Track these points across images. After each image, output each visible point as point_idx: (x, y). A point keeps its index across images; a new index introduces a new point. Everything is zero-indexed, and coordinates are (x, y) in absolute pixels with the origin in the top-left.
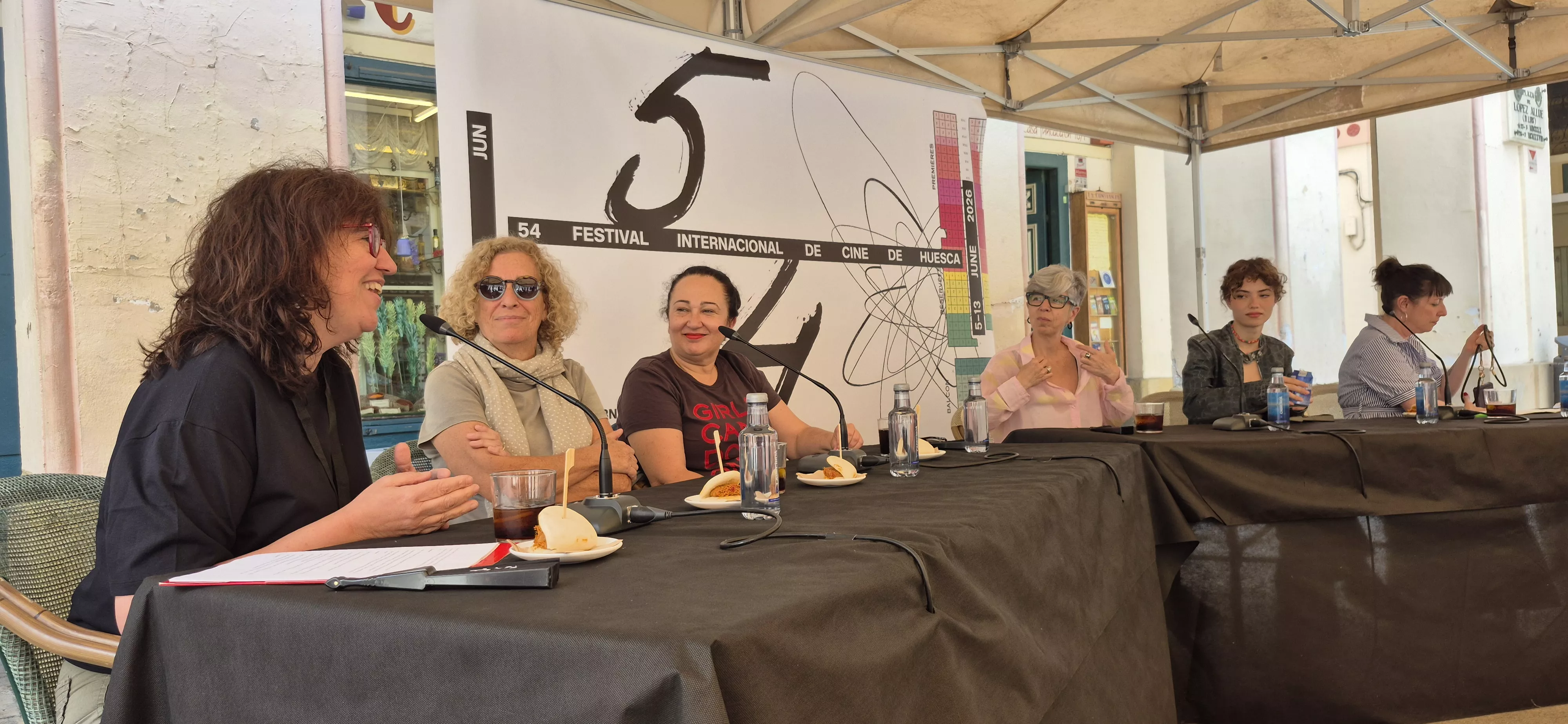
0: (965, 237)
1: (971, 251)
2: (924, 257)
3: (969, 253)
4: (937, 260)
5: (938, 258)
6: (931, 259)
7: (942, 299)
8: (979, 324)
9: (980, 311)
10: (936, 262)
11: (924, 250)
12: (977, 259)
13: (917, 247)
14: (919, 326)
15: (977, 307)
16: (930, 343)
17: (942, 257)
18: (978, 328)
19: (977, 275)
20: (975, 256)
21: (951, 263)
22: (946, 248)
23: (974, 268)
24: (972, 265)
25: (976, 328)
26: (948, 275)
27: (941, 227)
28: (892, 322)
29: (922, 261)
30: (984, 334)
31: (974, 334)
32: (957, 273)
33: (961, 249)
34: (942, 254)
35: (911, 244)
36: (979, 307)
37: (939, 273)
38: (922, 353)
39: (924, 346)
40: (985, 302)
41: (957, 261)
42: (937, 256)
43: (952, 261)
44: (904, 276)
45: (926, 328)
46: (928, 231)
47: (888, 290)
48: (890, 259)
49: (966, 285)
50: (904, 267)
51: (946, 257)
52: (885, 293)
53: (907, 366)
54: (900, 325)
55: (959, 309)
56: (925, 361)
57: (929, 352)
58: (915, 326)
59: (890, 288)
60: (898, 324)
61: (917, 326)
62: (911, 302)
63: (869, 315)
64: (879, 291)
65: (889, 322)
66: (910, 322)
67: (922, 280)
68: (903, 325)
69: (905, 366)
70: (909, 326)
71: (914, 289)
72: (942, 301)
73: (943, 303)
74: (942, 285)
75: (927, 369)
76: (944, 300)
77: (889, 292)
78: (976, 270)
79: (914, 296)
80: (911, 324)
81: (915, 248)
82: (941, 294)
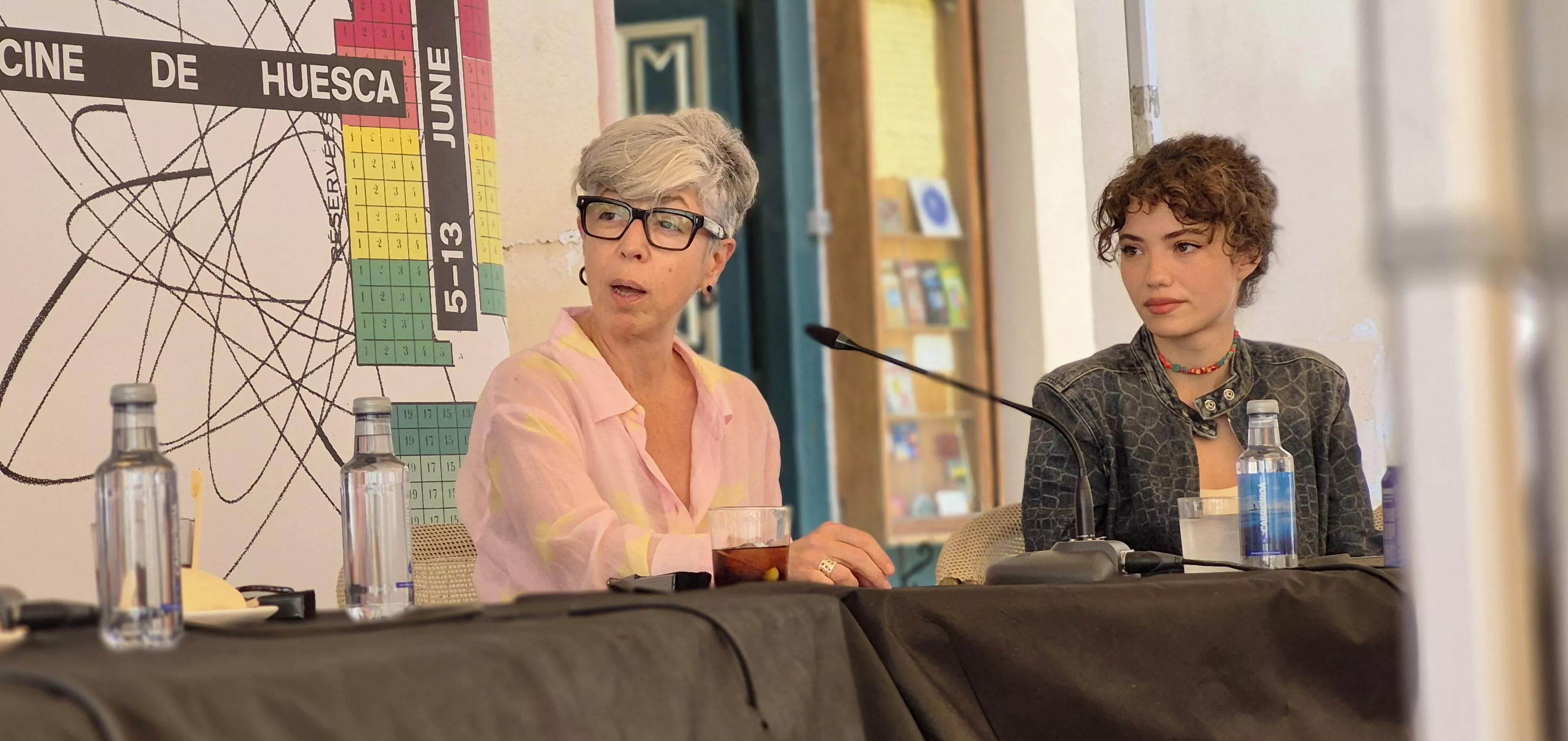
0: (415, 21)
1: (434, 66)
2: (273, 78)
3: (427, 71)
4: (321, 89)
5: (325, 82)
6: (298, 86)
7: (338, 213)
8: (459, 294)
9: (459, 255)
10: (316, 95)
11: (274, 58)
12: (454, 88)
13: (250, 46)
14: (258, 295)
15: (453, 240)
16: (295, 351)
17: (336, 81)
18: (455, 309)
19: (453, 140)
20: (449, 81)
21: (366, 99)
22: (349, 52)
23: (444, 117)
24: (437, 108)
25: (449, 308)
26: (359, 136)
28: (159, 283)
29: (266, 91)
30: (472, 326)
31: (439, 329)
32: (386, 133)
33: (398, 56)
34: (338, 70)
36: (459, 241)
37: (328, 128)
38: (268, 382)
39: (274, 361)
40: (478, 223)
41: (388, 94)
42: (320, 75)
43: (372, 94)
44: (202, 138)
45: (283, 302)
47: (148, 181)
48: (157, 83)
49: (416, 171)
50: (205, 110)
51: (350, 81)
52: (136, 190)
53: (213, 424)
54: (189, 291)
55: (392, 245)
56: (279, 408)
57: (292, 380)
58: (243, 298)
59: (154, 172)
60: (183, 290)
61: (251, 296)
62: (227, 220)
63: (83, 259)
64: (118, 183)
65: (152, 283)
66: (224, 283)
67: (266, 150)
68: (199, 292)
69: (208, 422)
70: (222, 296)
71: (240, 178)
72: (337, 217)
73: (339, 226)
74: (335, 170)
75: (282, 435)
76: (344, 216)
77: (150, 187)
78: (449, 126)
79: (240, 203)
80: (227, 291)
81: (243, 49)
82: (333, 196)
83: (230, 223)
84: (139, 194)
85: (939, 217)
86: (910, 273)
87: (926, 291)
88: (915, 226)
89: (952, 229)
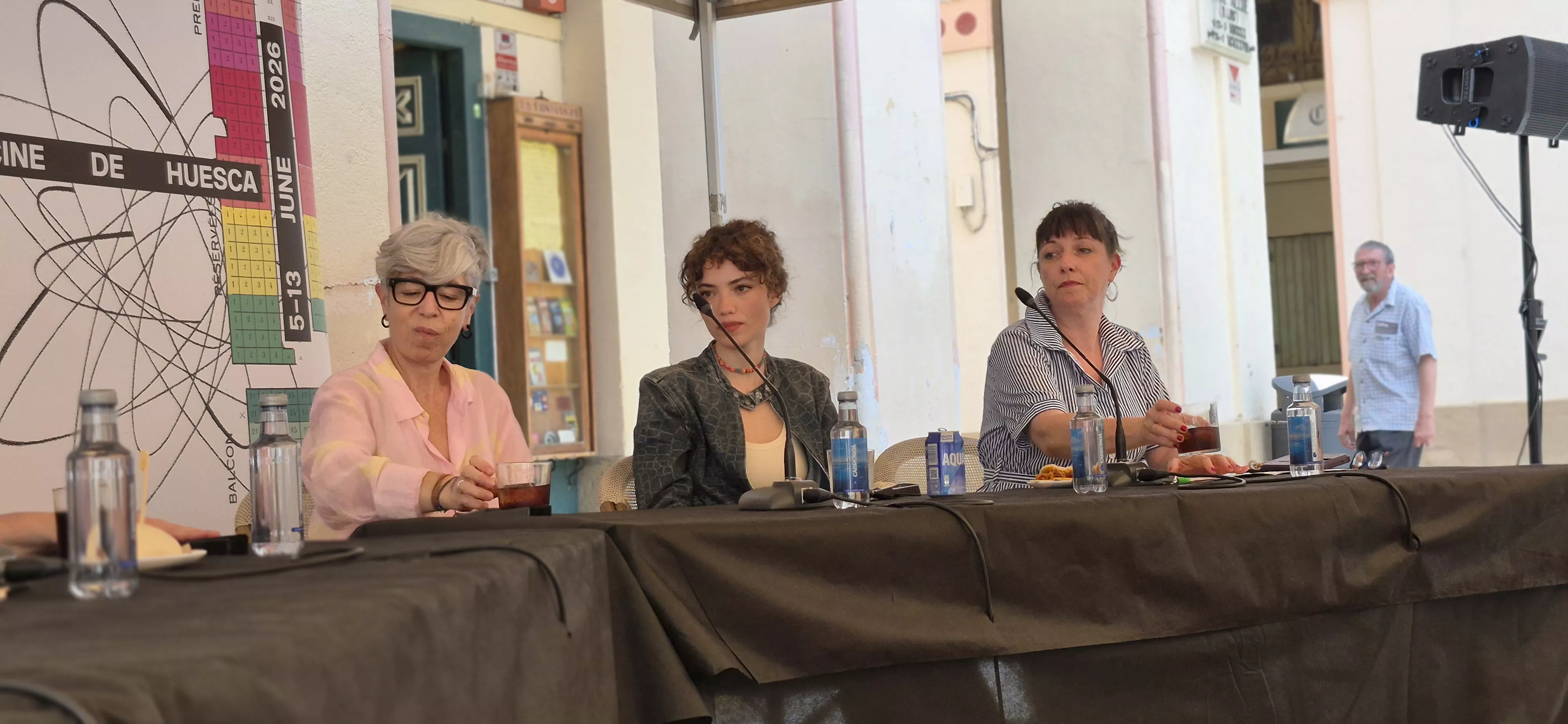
0: (268, 139)
1: (279, 169)
2: (175, 173)
3: (275, 173)
4: (207, 181)
5: (209, 177)
6: (191, 179)
7: (219, 263)
8: (298, 318)
9: (299, 292)
10: (204, 185)
11: (175, 159)
12: (293, 185)
13: (159, 151)
14: (166, 317)
15: (294, 283)
16: (191, 354)
17: (217, 177)
18: (296, 327)
19: (292, 217)
20: (289, 179)
21: (238, 189)
22: (225, 158)
23: (287, 203)
24: (282, 196)
25: (292, 327)
26: (232, 214)
27: (215, 113)
28: (98, 308)
29: (170, 182)
30: (308, 339)
31: (286, 340)
32: (251, 212)
33: (258, 161)
34: (217, 169)
35: (144, 144)
36: (298, 284)
37: (211, 208)
38: (173, 375)
39: (177, 361)
40: (310, 272)
41: (250, 186)
42: (206, 172)
43: (240, 186)
44: (127, 211)
45: (182, 322)
46: (186, 120)
47: (90, 239)
48: (96, 173)
49: (270, 237)
50: (128, 193)
51: (226, 177)
52: (82, 245)
53: (135, 403)
54: (118, 314)
55: (255, 284)
56: (180, 392)
57: (189, 374)
58: (156, 319)
59: (94, 234)
60: (115, 313)
61: (161, 318)
62: (144, 267)
63: (46, 291)
64: (70, 240)
65: (94, 308)
66: (143, 309)
67: (170, 221)
68: (126, 315)
69: (132, 402)
70: (141, 317)
71: (153, 238)
72: (218, 267)
73: (220, 272)
74: (217, 235)
75: (182, 410)
76: (223, 266)
77: (92, 244)
78: (291, 209)
79: (153, 256)
80: (145, 314)
81: (154, 153)
82: (215, 252)
83: (146, 269)
84: (84, 248)
85: (560, 273)
86: (543, 304)
87: (552, 315)
88: (546, 277)
89: (567, 279)
